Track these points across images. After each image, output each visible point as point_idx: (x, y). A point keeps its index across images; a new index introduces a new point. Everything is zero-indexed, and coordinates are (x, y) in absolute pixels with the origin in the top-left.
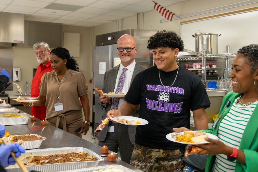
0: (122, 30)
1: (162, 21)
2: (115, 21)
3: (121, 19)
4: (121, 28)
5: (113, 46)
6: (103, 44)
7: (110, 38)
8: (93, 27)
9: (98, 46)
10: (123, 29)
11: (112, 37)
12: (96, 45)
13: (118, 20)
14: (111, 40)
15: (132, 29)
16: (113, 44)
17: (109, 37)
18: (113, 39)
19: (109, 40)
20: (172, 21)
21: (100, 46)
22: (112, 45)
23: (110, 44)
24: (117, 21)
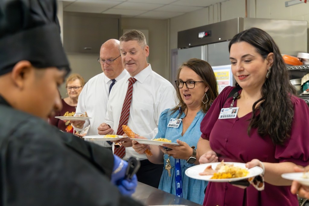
0: (219, 21)
1: (289, 4)
2: (207, 7)
3: (217, 3)
4: (218, 18)
5: (208, 47)
6: (190, 44)
7: (201, 35)
8: (170, 19)
9: (181, 48)
10: (221, 20)
11: (205, 33)
12: (178, 47)
13: (211, 5)
14: (204, 37)
15: (239, 18)
16: (207, 44)
17: (201, 33)
18: (208, 35)
19: (200, 38)
20: (307, 2)
21: (185, 48)
22: (206, 46)
23: (203, 45)
24: (211, 8)
